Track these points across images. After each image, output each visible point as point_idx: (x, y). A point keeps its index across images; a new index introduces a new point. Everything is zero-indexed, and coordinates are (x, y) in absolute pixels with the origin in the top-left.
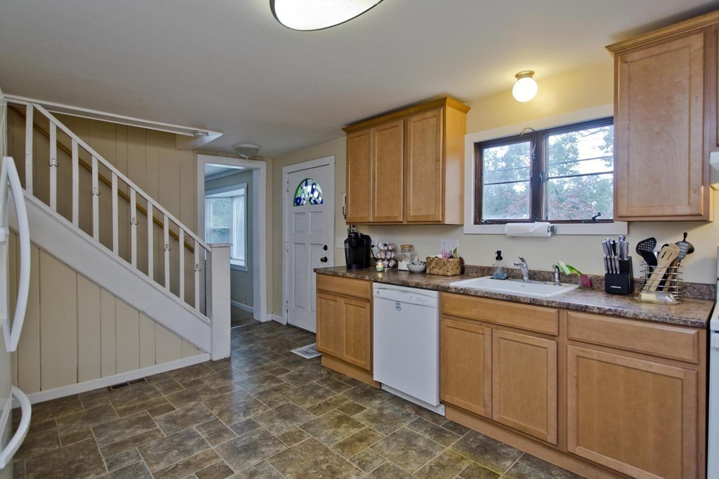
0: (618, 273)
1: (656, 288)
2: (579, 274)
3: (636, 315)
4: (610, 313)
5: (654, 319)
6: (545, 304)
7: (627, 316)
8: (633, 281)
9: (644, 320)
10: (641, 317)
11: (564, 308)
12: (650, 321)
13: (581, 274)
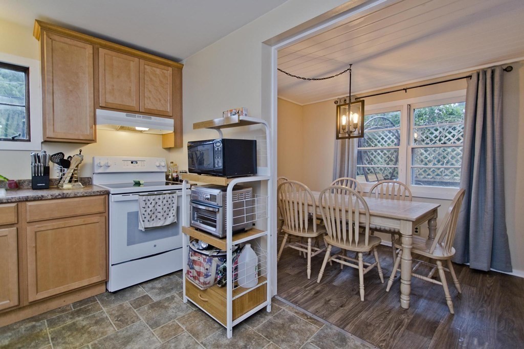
0: (42, 175)
1: (68, 181)
2: (6, 180)
3: (76, 195)
4: (60, 197)
5: (85, 195)
6: (4, 201)
7: (70, 196)
8: (50, 181)
9: (80, 197)
10: (79, 195)
11: (24, 201)
12: (83, 196)
13: (7, 179)
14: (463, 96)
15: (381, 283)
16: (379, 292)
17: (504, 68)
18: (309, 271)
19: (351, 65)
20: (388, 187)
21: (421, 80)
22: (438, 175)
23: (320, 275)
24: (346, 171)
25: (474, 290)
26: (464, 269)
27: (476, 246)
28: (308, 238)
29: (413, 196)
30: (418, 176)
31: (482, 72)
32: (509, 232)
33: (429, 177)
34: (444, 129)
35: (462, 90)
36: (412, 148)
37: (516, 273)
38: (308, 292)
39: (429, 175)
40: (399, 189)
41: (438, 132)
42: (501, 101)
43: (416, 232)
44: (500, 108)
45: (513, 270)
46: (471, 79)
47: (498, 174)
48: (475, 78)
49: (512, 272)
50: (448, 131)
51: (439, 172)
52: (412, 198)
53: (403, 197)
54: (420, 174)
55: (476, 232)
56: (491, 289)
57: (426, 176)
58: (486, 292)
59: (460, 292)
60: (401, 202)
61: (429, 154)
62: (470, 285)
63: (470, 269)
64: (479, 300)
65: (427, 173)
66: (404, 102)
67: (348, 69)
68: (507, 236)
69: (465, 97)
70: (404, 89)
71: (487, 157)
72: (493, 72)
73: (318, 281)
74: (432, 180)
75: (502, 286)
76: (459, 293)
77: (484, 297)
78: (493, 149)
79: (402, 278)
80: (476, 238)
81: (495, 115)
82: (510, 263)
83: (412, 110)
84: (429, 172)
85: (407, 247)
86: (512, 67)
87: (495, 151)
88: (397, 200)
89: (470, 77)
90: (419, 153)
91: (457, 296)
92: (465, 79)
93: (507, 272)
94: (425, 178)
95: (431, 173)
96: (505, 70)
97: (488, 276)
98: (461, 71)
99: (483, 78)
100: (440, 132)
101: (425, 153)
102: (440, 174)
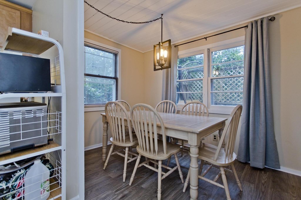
14: (242, 41)
15: (182, 182)
16: (177, 193)
17: (270, 19)
18: (124, 175)
19: (162, 15)
20: (193, 107)
21: (216, 31)
22: (233, 100)
23: (132, 179)
24: (169, 96)
25: (252, 186)
26: (247, 167)
27: (254, 149)
28: (126, 147)
29: (209, 112)
30: (221, 101)
31: (255, 22)
32: (277, 139)
33: (228, 101)
34: (236, 71)
35: (242, 36)
36: (211, 79)
37: (283, 169)
38: (116, 196)
39: (228, 100)
40: (201, 108)
41: (233, 73)
42: (268, 42)
43: (215, 138)
44: (267, 47)
45: (281, 167)
46: (247, 28)
47: (268, 94)
48: (250, 27)
49: (280, 168)
50: (238, 72)
51: (233, 98)
52: (209, 114)
53: (203, 113)
54: (223, 100)
55: (254, 139)
56: (265, 185)
57: (226, 101)
58: (261, 189)
59: (242, 190)
60: (202, 117)
61: (228, 87)
62: (249, 182)
63: (251, 167)
64: (256, 197)
65: (227, 99)
66: (205, 47)
67: (160, 18)
68: (276, 141)
69: (244, 42)
70: (205, 38)
71: (260, 83)
72: (262, 22)
73: (130, 184)
74: (230, 103)
75: (273, 182)
76: (240, 191)
77: (260, 194)
78: (264, 77)
79: (191, 184)
80: (254, 143)
81: (264, 53)
82: (278, 161)
83: (211, 53)
84: (228, 98)
85: (194, 156)
86: (274, 18)
87: (265, 79)
88: (199, 116)
89: (247, 26)
90: (222, 86)
91: (239, 194)
92: (244, 28)
93: (277, 168)
94: (225, 102)
95: (229, 99)
96: (270, 20)
97: (263, 172)
98: (241, 23)
99: (255, 27)
100: (234, 73)
101: (225, 86)
102: (234, 99)
